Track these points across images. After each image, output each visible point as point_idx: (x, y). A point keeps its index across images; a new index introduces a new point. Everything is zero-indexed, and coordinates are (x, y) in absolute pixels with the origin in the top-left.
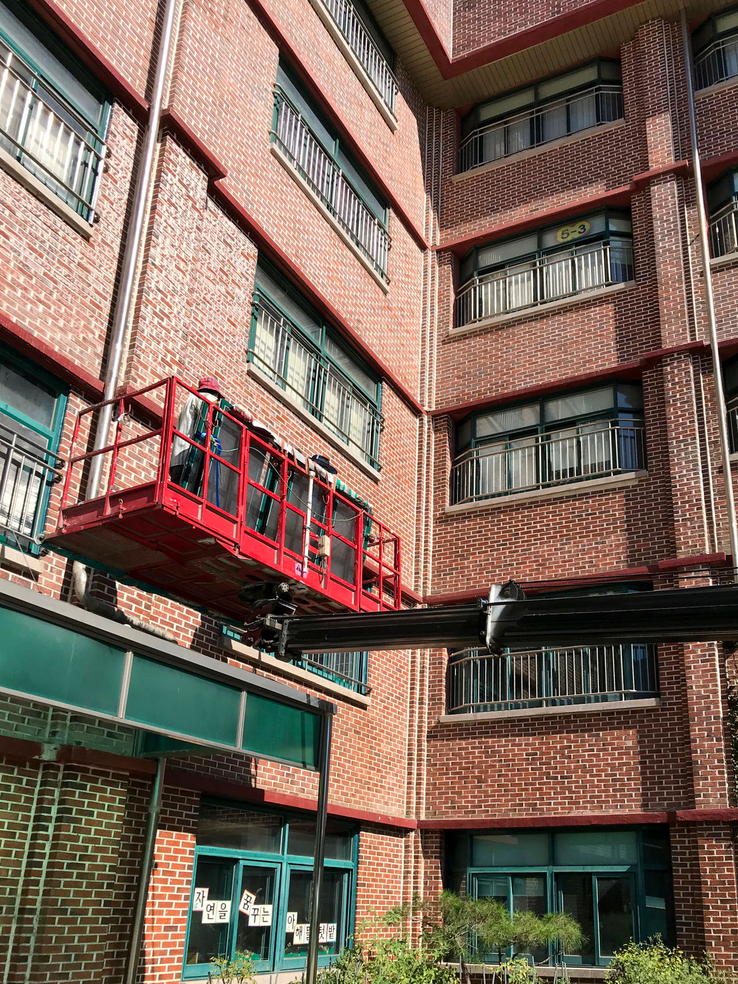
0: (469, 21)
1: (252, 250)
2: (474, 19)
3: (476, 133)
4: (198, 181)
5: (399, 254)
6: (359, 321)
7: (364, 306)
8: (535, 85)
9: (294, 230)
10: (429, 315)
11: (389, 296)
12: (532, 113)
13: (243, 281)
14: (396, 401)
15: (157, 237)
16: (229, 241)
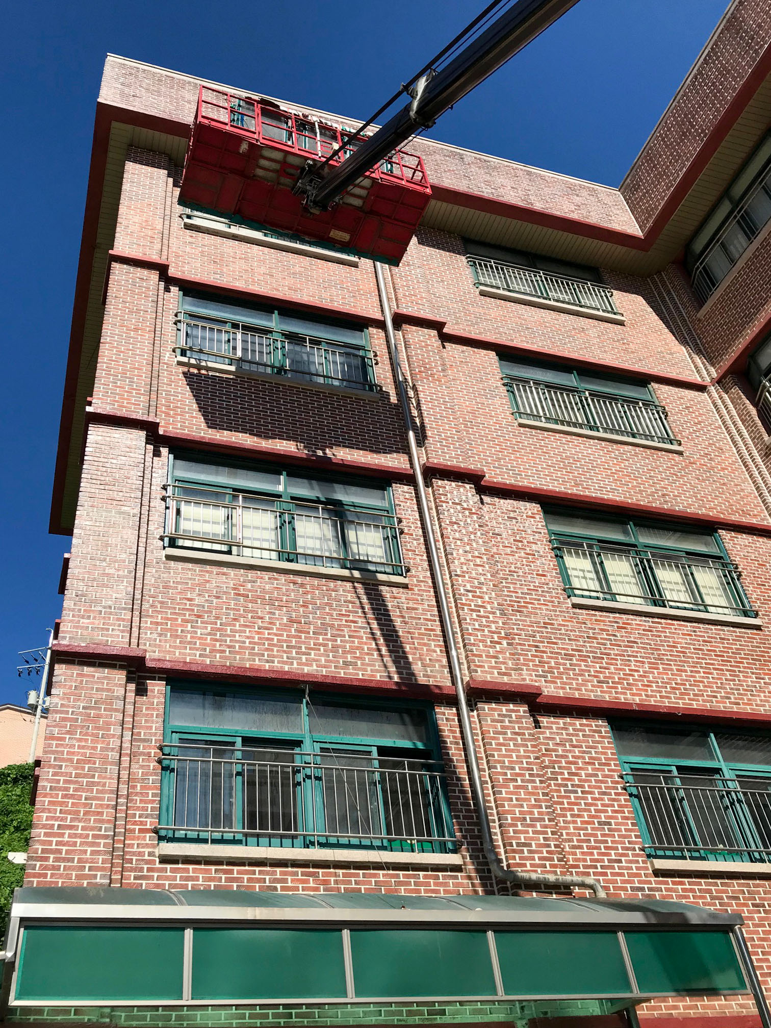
0: (641, 199)
1: (535, 508)
2: (644, 195)
3: (698, 268)
4: (467, 492)
5: (680, 412)
6: (664, 495)
7: (662, 480)
8: (726, 193)
9: (565, 467)
10: (740, 440)
11: (686, 454)
12: (735, 217)
13: (537, 536)
14: (744, 539)
15: (452, 554)
16: (512, 515)
